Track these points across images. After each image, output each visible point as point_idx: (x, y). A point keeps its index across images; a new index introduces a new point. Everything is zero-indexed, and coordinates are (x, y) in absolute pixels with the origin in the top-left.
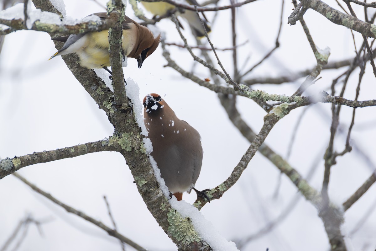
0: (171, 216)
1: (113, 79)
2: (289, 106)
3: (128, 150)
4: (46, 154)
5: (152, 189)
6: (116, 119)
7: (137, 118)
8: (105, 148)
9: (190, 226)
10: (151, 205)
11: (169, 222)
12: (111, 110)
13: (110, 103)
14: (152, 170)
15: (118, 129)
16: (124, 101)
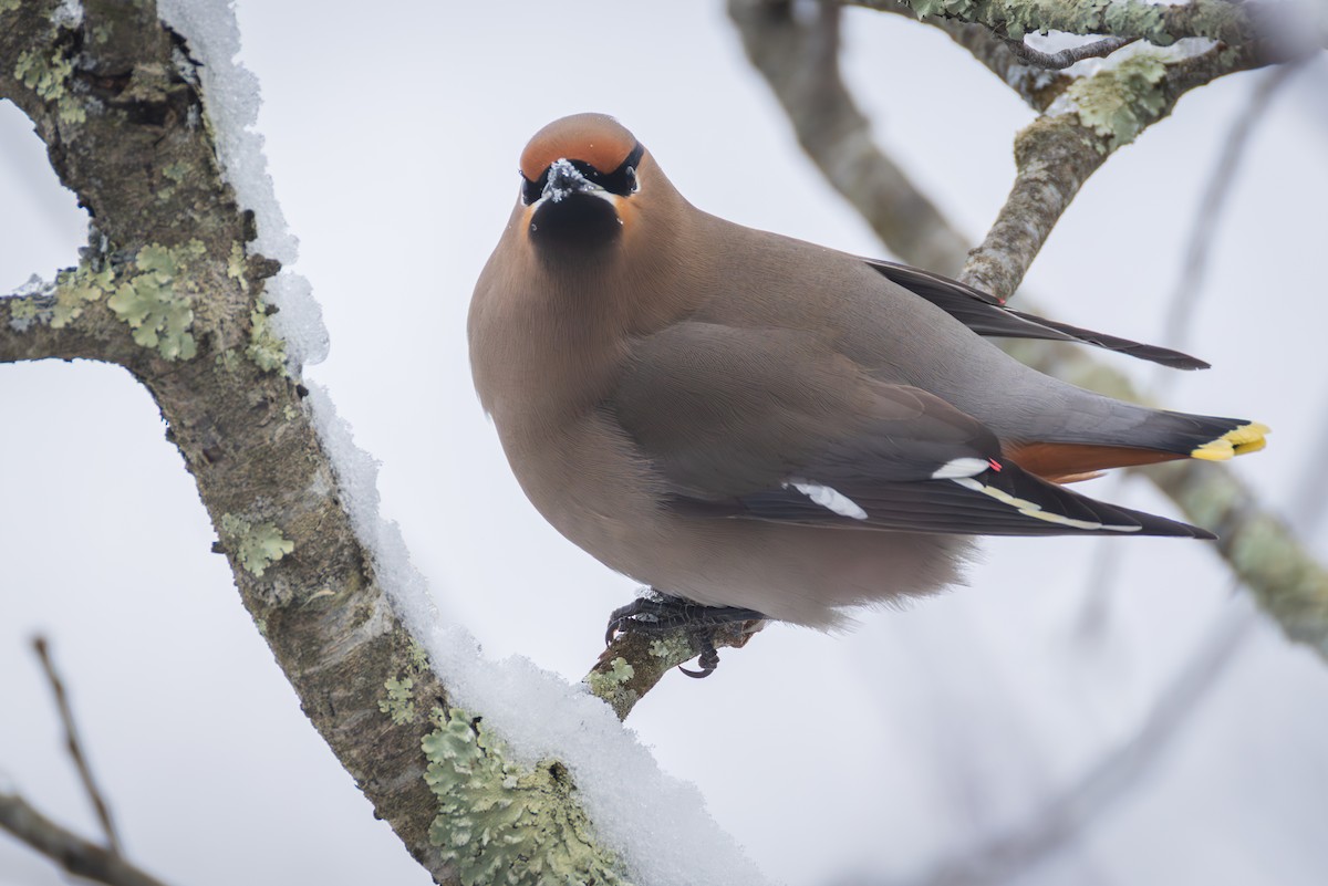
0: (450, 753)
2: (1168, 67)
3: (173, 352)
5: (327, 592)
6: (97, 161)
7: (224, 151)
8: (31, 343)
9: (568, 815)
10: (326, 690)
11: (436, 795)
12: (67, 107)
13: (60, 63)
14: (327, 475)
15: (113, 222)
16: (143, 49)
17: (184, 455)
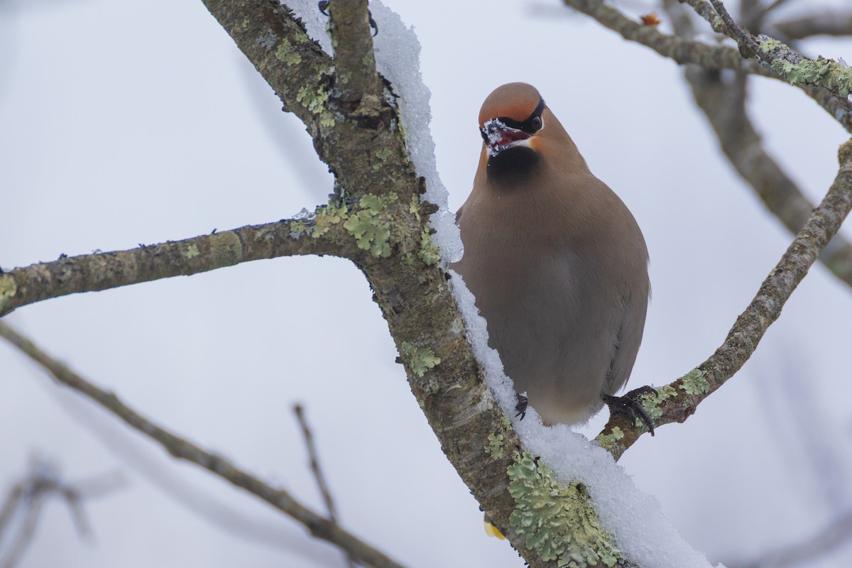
0: (522, 476)
1: (333, 13)
3: (379, 253)
4: (103, 263)
5: (458, 386)
6: (340, 148)
7: (410, 144)
8: (301, 245)
9: (585, 512)
10: (455, 440)
11: (514, 499)
12: (325, 117)
13: (322, 93)
14: (460, 322)
15: (348, 181)
16: (367, 87)
17: (382, 309)
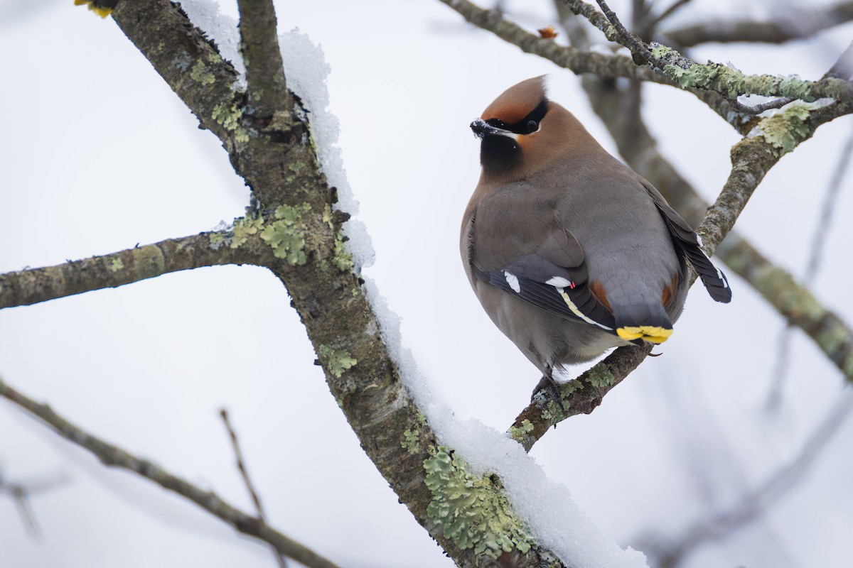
0: (438, 469)
1: (244, 34)
2: (811, 112)
3: (294, 261)
4: (33, 279)
5: (374, 385)
6: (255, 162)
7: (321, 156)
8: (221, 256)
9: (499, 501)
10: (373, 436)
11: (431, 491)
12: (239, 133)
13: (236, 111)
14: (374, 325)
15: (263, 193)
16: (279, 103)
17: (300, 314)
